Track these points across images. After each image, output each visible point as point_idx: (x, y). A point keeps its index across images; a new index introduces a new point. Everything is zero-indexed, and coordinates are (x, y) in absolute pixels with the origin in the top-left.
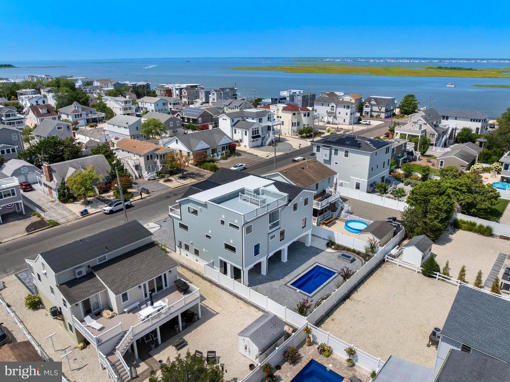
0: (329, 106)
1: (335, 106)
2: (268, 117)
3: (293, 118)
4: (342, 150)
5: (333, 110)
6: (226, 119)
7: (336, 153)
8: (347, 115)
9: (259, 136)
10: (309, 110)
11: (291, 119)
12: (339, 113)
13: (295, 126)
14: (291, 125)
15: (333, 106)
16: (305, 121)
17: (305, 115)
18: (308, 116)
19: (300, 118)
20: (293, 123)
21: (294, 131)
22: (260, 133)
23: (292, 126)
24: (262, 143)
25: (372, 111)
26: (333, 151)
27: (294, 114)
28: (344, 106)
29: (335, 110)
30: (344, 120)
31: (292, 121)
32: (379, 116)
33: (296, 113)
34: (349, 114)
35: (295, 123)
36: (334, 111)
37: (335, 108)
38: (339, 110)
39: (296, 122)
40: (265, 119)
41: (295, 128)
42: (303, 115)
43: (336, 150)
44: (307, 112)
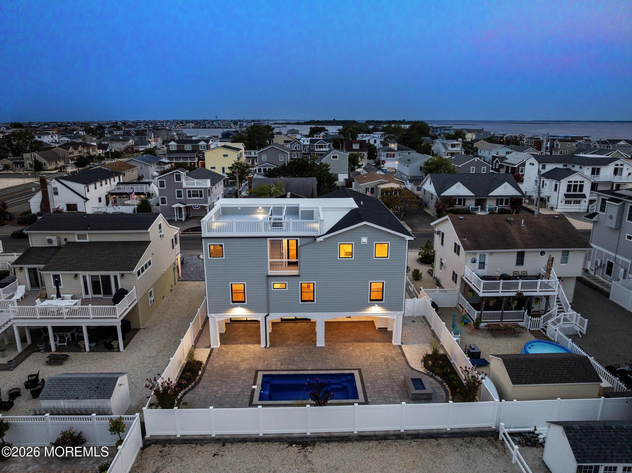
6: (533, 164)
22: (586, 192)
26: (627, 211)
40: (607, 170)
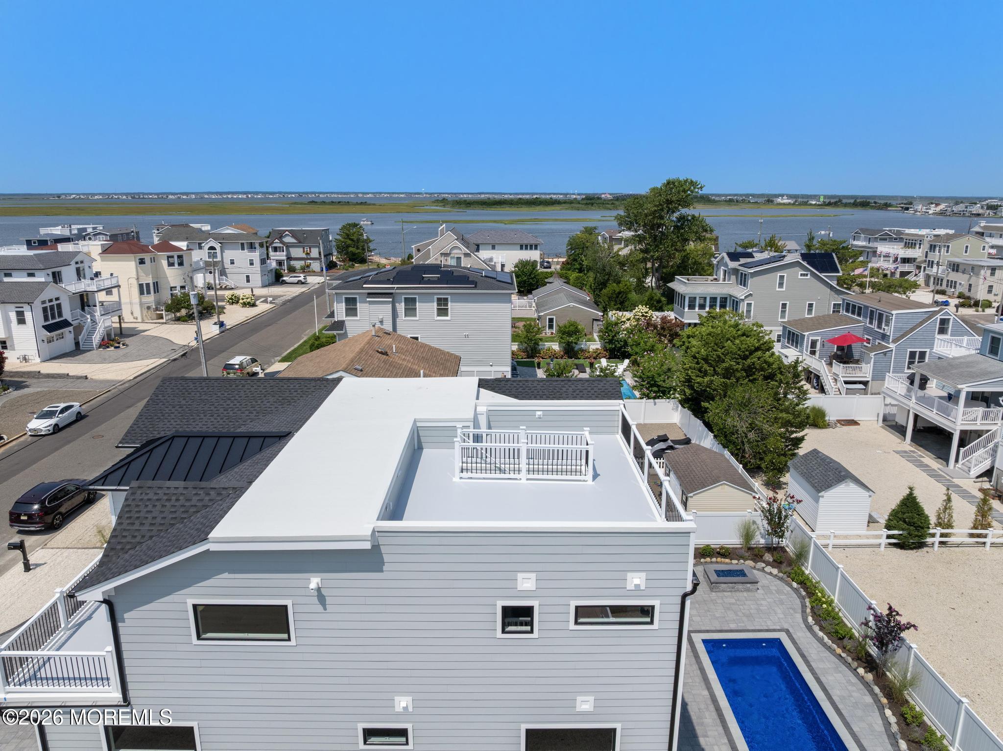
0: (200, 248)
1: (218, 246)
2: (78, 270)
3: (141, 274)
4: (427, 298)
5: (216, 257)
7: (411, 310)
8: (252, 264)
9: (66, 324)
10: (178, 249)
11: (134, 275)
12: (232, 262)
13: (149, 292)
14: (136, 291)
15: (212, 248)
16: (173, 276)
17: (171, 264)
18: (181, 264)
19: (157, 272)
20: (141, 286)
21: (149, 308)
22: (67, 315)
23: (142, 293)
24: (77, 344)
25: (289, 258)
26: (401, 307)
27: (142, 262)
28: (242, 244)
29: (219, 255)
30: (248, 277)
31: (138, 279)
32: (308, 266)
33: (147, 257)
34: (257, 262)
35: (148, 285)
36: (219, 259)
37: (218, 251)
38: (229, 254)
39: (150, 281)
40: (68, 273)
41: (150, 299)
42: (165, 263)
43: (410, 303)
44: (175, 254)
